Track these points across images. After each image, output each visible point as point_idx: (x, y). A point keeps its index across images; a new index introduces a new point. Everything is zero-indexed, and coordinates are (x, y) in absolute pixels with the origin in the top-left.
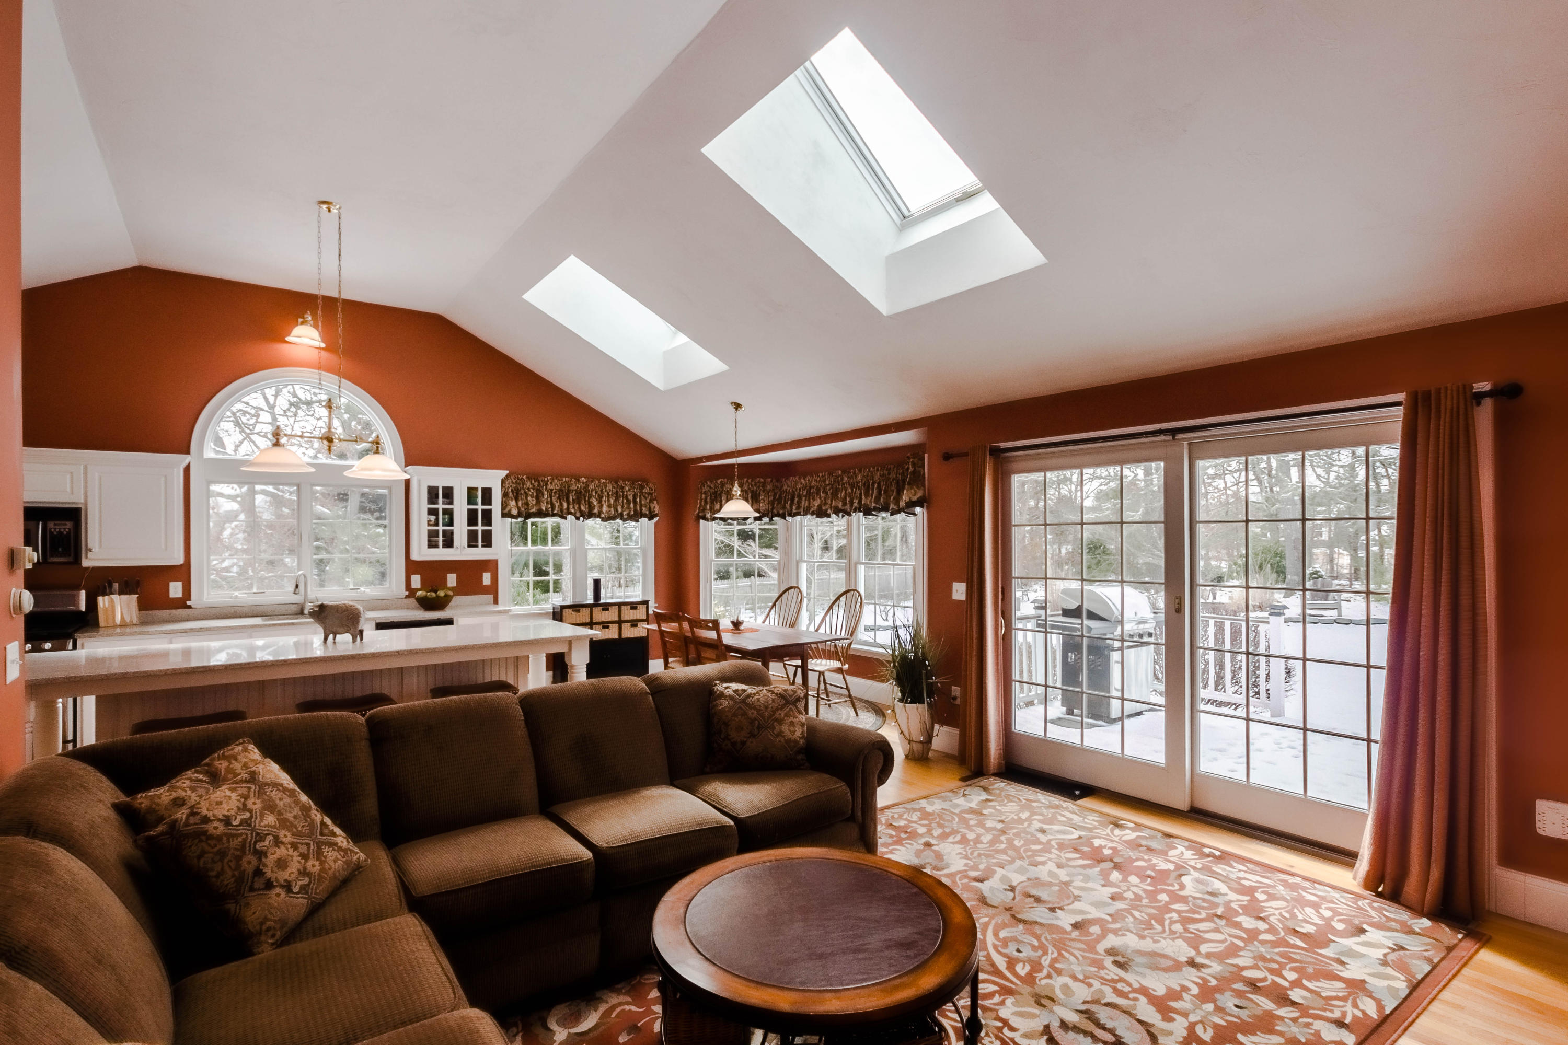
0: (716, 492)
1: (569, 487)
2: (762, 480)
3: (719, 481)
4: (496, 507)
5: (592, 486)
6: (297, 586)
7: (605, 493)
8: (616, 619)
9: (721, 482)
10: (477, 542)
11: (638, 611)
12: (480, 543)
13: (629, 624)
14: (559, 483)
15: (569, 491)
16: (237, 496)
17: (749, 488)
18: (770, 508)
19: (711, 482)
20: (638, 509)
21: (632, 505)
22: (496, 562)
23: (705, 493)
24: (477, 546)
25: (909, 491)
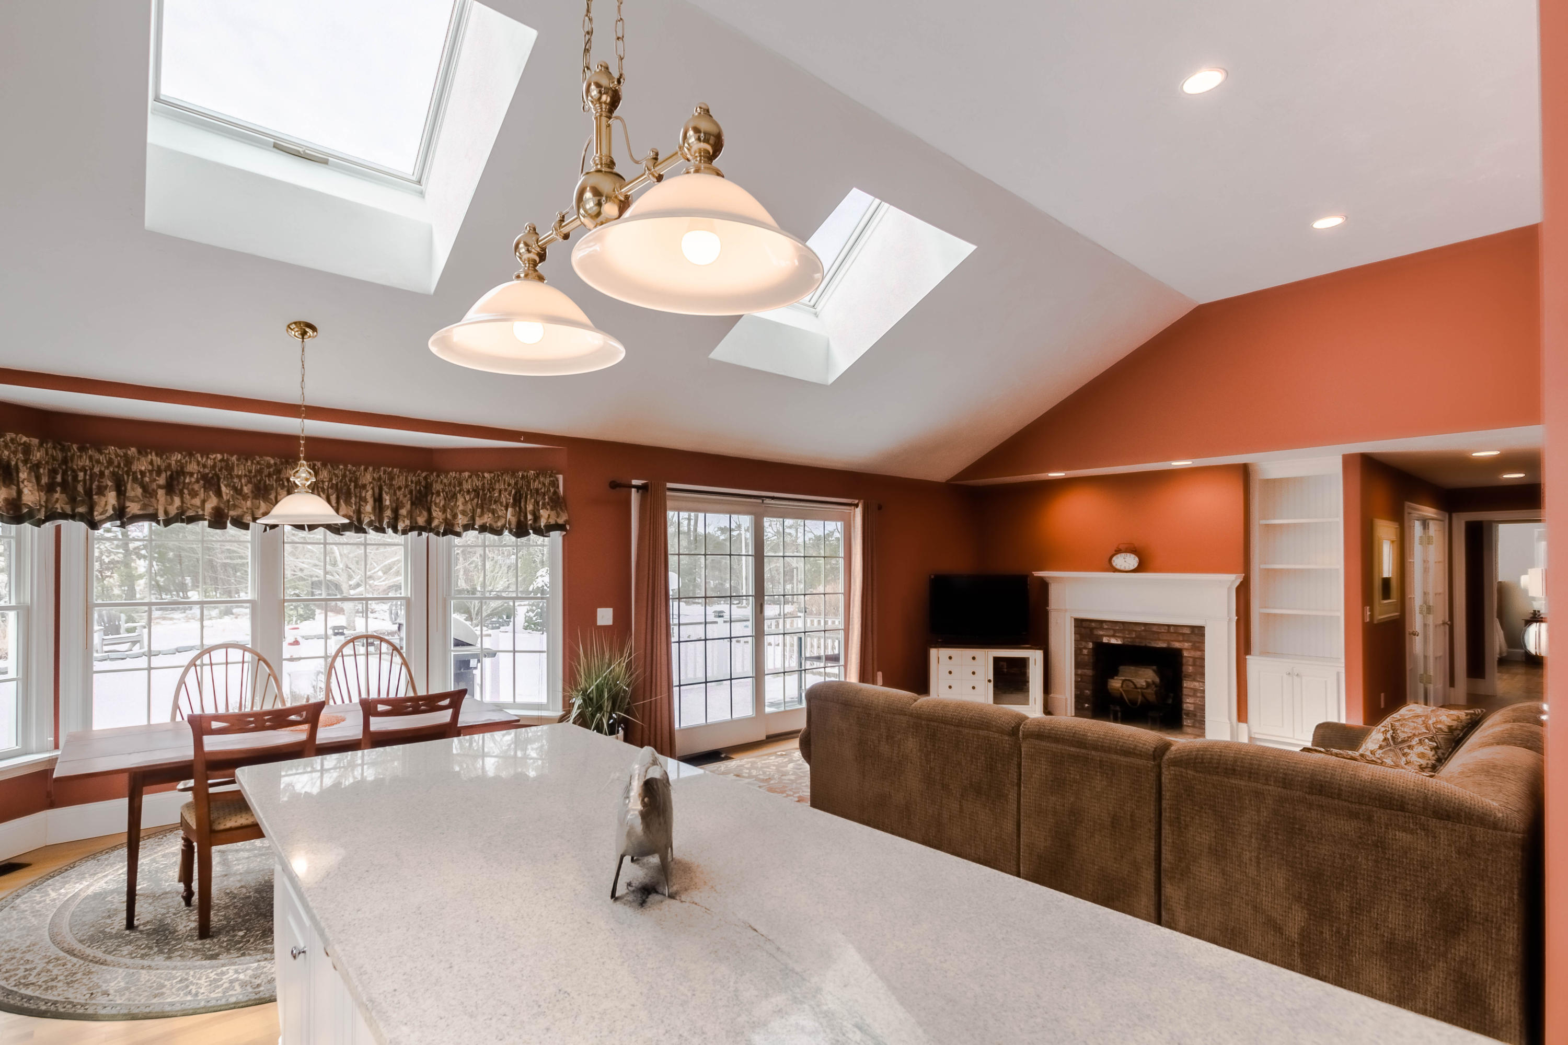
2: (24, 439)
18: (44, 498)
25: (548, 512)
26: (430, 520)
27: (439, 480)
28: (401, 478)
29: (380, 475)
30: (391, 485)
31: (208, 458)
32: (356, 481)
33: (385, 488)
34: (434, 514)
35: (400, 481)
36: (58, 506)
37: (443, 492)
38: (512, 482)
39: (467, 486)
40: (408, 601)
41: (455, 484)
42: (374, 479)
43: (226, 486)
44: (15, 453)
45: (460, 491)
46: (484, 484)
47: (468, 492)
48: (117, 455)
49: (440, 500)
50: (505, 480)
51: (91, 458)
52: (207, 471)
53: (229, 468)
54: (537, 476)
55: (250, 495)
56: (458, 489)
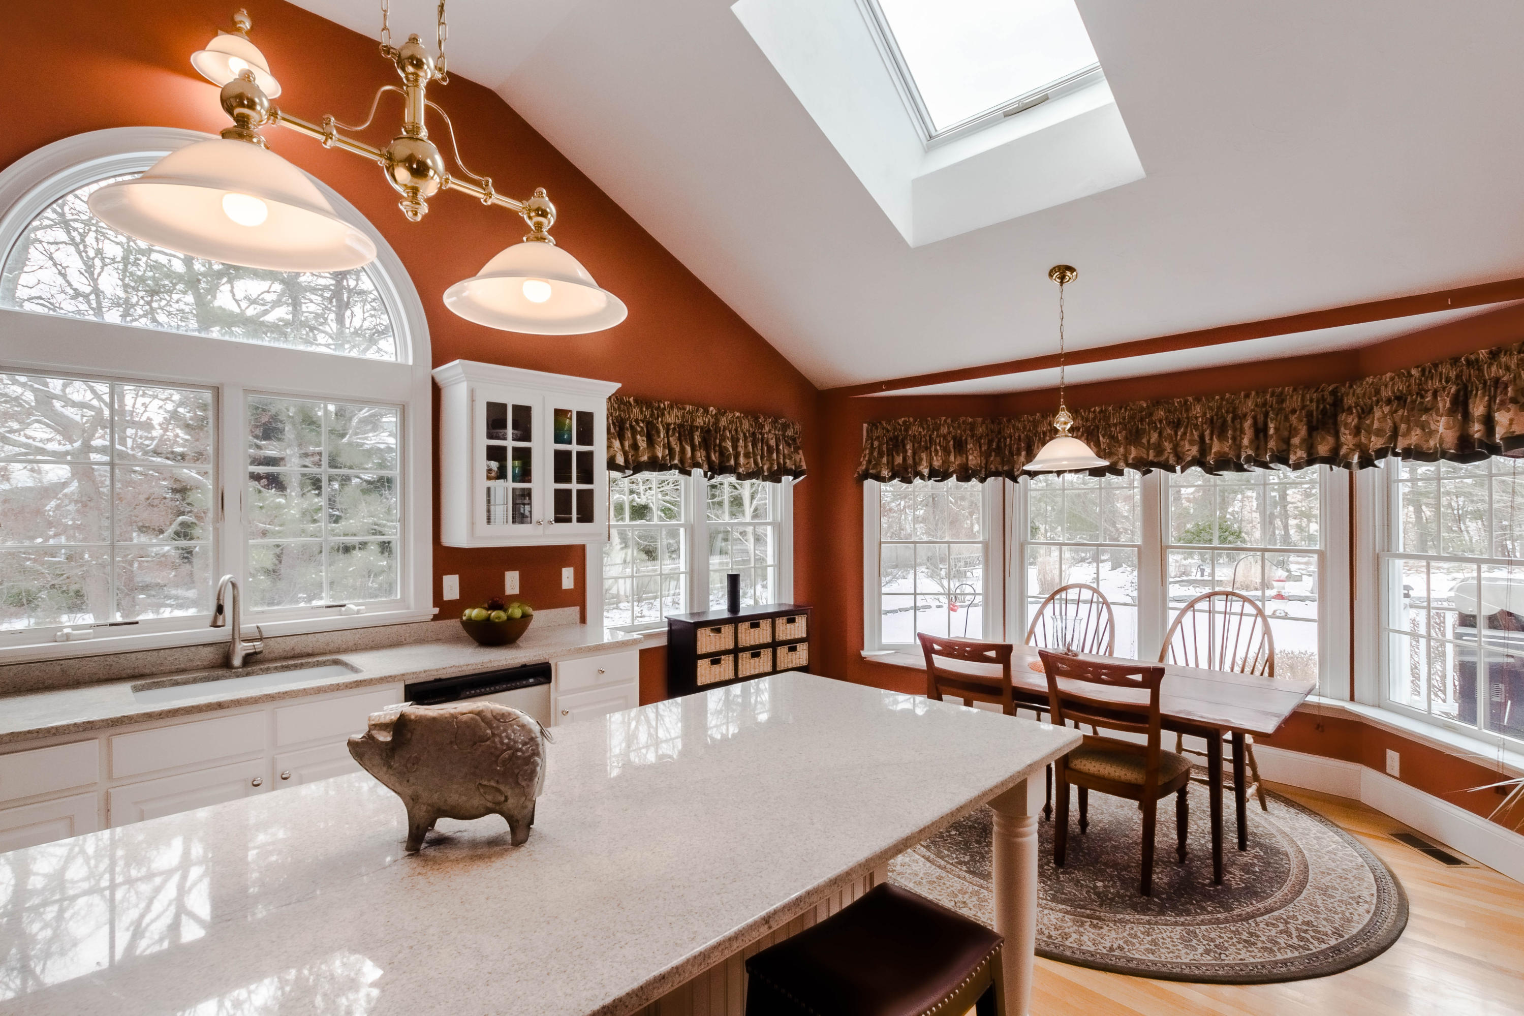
0: (896, 438)
1: (693, 421)
2: (970, 420)
3: (901, 421)
4: (600, 449)
5: (723, 422)
6: (220, 609)
7: (742, 435)
8: (768, 639)
9: (904, 422)
10: (570, 513)
11: (797, 625)
12: (574, 515)
13: (786, 647)
14: (680, 414)
15: (693, 429)
16: (67, 453)
17: (949, 433)
18: (984, 462)
19: (889, 422)
20: (782, 461)
21: (775, 455)
22: (583, 548)
23: (878, 438)
24: (569, 520)
25: (1509, 415)
26: (1336, 450)
27: (1352, 391)
28: (1295, 397)
29: (1266, 400)
30: (1281, 410)
31: (1089, 411)
32: (1234, 411)
33: (1271, 415)
34: (1343, 439)
35: (1294, 401)
36: (992, 466)
37: (1355, 407)
38: (1453, 374)
39: (1386, 393)
40: (1321, 554)
41: (1371, 393)
42: (1256, 405)
43: (1103, 437)
44: (965, 431)
45: (1378, 402)
46: (1409, 386)
47: (1389, 402)
48: (1029, 421)
49: (1352, 420)
50: (1441, 374)
51: (1014, 426)
52: (1089, 424)
53: (1106, 418)
54: (1494, 355)
55: (1123, 441)
56: (1374, 399)
